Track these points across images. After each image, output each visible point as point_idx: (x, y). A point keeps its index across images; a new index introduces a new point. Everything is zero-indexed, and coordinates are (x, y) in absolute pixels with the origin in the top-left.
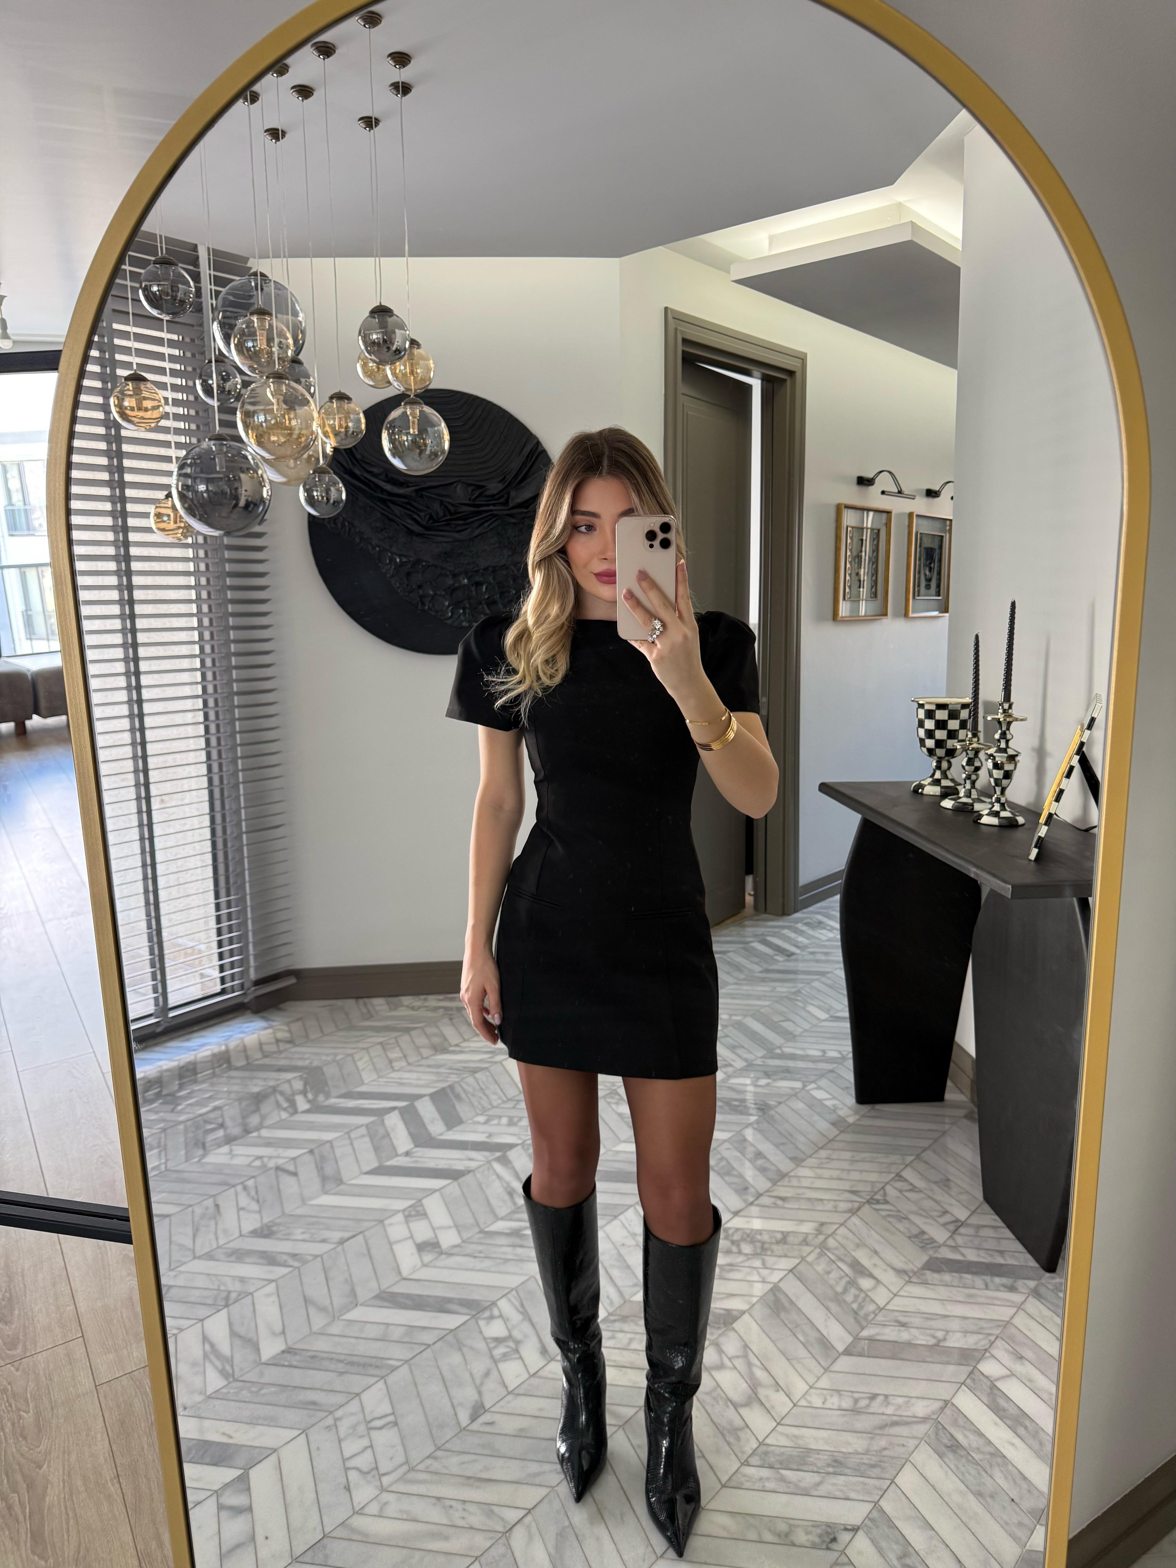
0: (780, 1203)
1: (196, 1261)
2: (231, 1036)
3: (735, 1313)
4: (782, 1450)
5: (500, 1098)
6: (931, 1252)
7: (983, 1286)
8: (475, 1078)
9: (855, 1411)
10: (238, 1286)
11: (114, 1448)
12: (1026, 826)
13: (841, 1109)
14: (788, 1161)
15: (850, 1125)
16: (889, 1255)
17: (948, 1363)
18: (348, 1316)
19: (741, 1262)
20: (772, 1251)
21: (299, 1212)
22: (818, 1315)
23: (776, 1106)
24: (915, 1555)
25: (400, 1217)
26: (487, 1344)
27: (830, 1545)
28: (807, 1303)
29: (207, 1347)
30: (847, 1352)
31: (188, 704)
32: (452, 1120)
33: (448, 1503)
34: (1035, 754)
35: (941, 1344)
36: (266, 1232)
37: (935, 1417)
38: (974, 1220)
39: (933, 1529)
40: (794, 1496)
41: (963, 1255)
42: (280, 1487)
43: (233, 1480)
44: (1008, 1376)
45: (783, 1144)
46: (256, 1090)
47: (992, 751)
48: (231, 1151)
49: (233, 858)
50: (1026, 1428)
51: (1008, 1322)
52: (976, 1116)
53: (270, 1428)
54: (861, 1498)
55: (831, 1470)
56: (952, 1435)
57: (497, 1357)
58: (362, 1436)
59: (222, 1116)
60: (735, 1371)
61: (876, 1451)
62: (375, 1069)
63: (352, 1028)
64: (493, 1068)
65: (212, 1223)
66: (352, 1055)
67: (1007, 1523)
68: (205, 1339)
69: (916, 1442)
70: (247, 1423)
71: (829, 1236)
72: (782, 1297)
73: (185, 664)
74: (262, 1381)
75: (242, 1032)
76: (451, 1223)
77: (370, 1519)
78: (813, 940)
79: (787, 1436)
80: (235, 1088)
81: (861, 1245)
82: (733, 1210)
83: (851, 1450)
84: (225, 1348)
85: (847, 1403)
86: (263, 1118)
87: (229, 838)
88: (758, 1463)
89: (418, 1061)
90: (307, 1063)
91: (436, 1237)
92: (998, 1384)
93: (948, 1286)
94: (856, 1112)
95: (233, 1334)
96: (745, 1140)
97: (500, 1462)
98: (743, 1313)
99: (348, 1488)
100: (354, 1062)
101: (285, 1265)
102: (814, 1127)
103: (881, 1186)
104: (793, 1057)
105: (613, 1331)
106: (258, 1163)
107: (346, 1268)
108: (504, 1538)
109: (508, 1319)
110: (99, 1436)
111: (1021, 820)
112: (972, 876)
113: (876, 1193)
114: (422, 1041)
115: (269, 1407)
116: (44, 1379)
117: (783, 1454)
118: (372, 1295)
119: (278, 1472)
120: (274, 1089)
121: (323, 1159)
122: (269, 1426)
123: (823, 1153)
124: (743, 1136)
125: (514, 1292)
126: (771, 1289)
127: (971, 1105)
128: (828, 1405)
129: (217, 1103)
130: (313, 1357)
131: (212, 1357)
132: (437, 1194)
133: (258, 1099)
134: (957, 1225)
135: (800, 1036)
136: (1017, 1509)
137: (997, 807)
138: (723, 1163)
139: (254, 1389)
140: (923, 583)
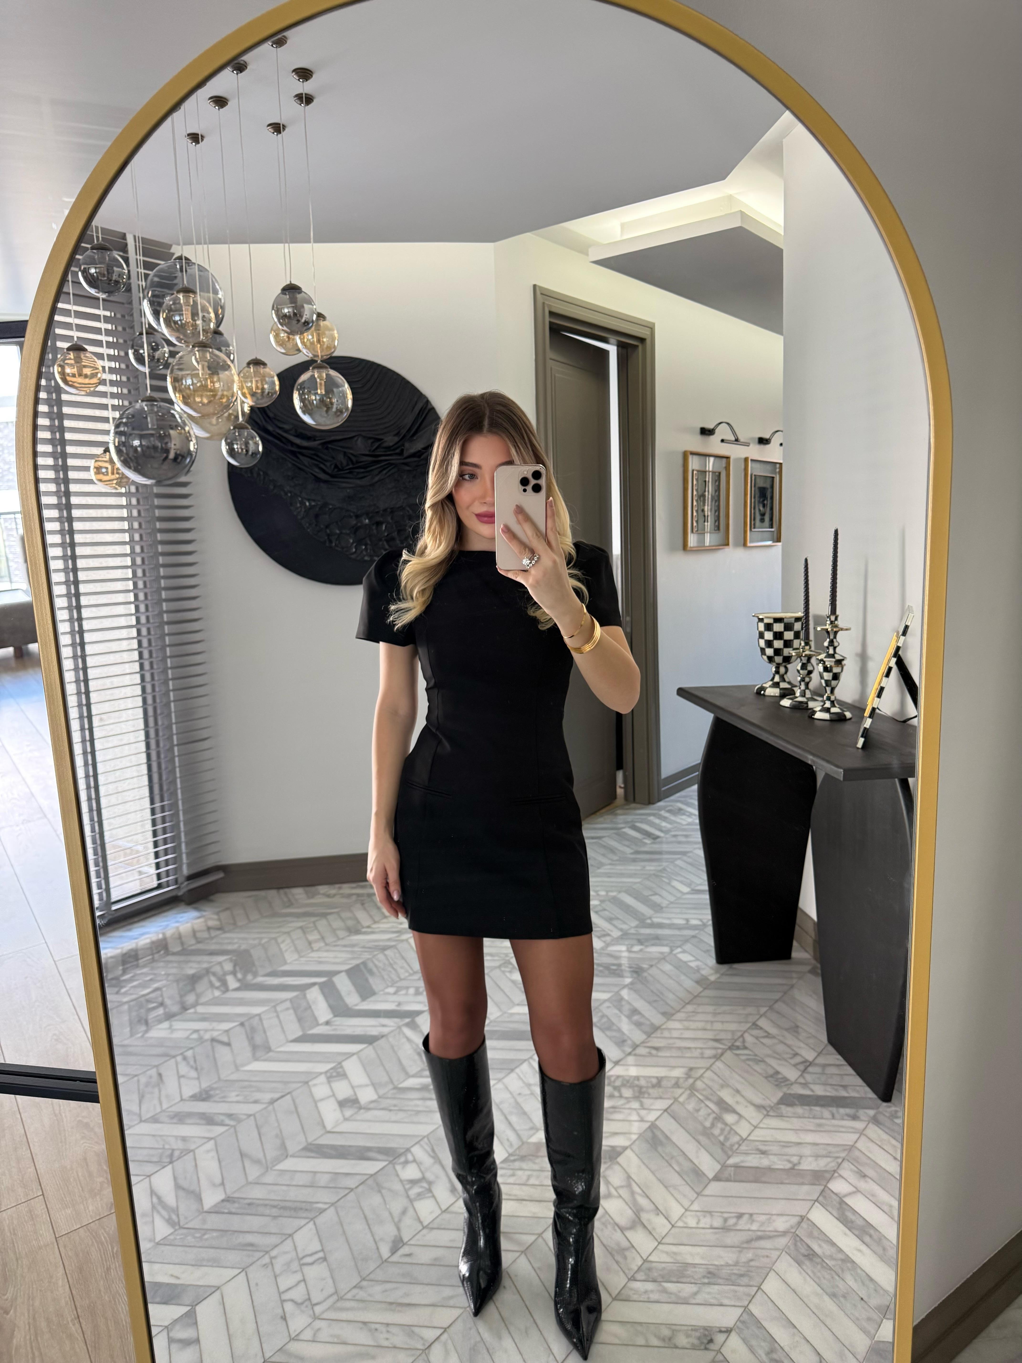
0: (654, 1052)
1: (142, 1124)
2: (167, 926)
3: (619, 1149)
4: (663, 1265)
5: (407, 971)
6: (785, 1089)
7: (830, 1116)
8: (385, 955)
9: (725, 1229)
10: (180, 1145)
11: (74, 1292)
12: (853, 720)
13: (704, 969)
14: (660, 1016)
15: (712, 982)
16: (750, 1093)
17: (803, 1184)
18: (280, 1167)
19: (622, 1105)
20: (649, 1094)
21: (234, 1077)
22: (690, 1148)
23: (648, 969)
24: (781, 1351)
25: (322, 1079)
26: (404, 1186)
27: (708, 1346)
28: (680, 1137)
29: (155, 1200)
30: (717, 1178)
31: (124, 633)
32: (366, 992)
33: (373, 1326)
34: (858, 659)
35: (796, 1168)
36: (204, 1096)
37: (793, 1230)
38: (821, 1060)
39: (796, 1327)
40: (676, 1305)
41: (812, 1091)
42: (224, 1320)
43: (182, 1316)
44: (854, 1193)
45: (655, 1001)
46: (191, 972)
47: (822, 656)
48: (171, 1026)
49: (166, 768)
50: (871, 1236)
51: (853, 1146)
52: (819, 971)
53: (215, 1269)
54: (733, 1303)
55: (706, 1281)
56: (809, 1246)
57: (412, 1197)
58: (296, 1272)
59: (162, 996)
60: (621, 1200)
61: (744, 1263)
62: (297, 950)
63: (275, 915)
64: (400, 946)
65: (156, 1090)
66: (275, 939)
67: (858, 1319)
68: (153, 1193)
69: (778, 1253)
70: (193, 1265)
71: (697, 1079)
72: (658, 1133)
73: (121, 598)
74: (206, 1227)
75: (177, 922)
76: (368, 1082)
77: (306, 1343)
78: (675, 825)
79: (667, 1253)
80: (174, 971)
81: (725, 1085)
82: (614, 1060)
83: (722, 1263)
84: (170, 1199)
85: (718, 1222)
86: (198, 996)
87: (162, 751)
88: (643, 1278)
89: (335, 942)
90: (235, 947)
91: (355, 1094)
92: (847, 1200)
93: (800, 1117)
94: (717, 972)
95: (178, 1187)
96: (622, 999)
97: (418, 1288)
98: (625, 1148)
99: (284, 1318)
100: (278, 945)
101: (222, 1124)
102: (681, 985)
103: (739, 1034)
104: (660, 926)
105: (512, 1169)
106: (195, 1036)
107: (276, 1125)
108: (424, 1355)
109: (421, 1163)
110: (60, 1283)
111: (848, 715)
112: (810, 762)
113: (736, 1041)
114: (337, 924)
115: (212, 1250)
116: (9, 1234)
117: (664, 1269)
118: (301, 1147)
119: (222, 1307)
120: (208, 971)
121: (253, 1030)
122: (212, 1266)
123: (690, 1008)
124: (620, 995)
125: (426, 1140)
126: (649, 1127)
127: (813, 962)
128: (701, 1225)
129: (156, 985)
130: (249, 1204)
131: (159, 1208)
132: (355, 1057)
133: (194, 980)
134: (806, 1065)
135: (666, 907)
136: (866, 1306)
137: (828, 704)
138: (605, 1020)
139: (198, 1235)
140: (758, 517)
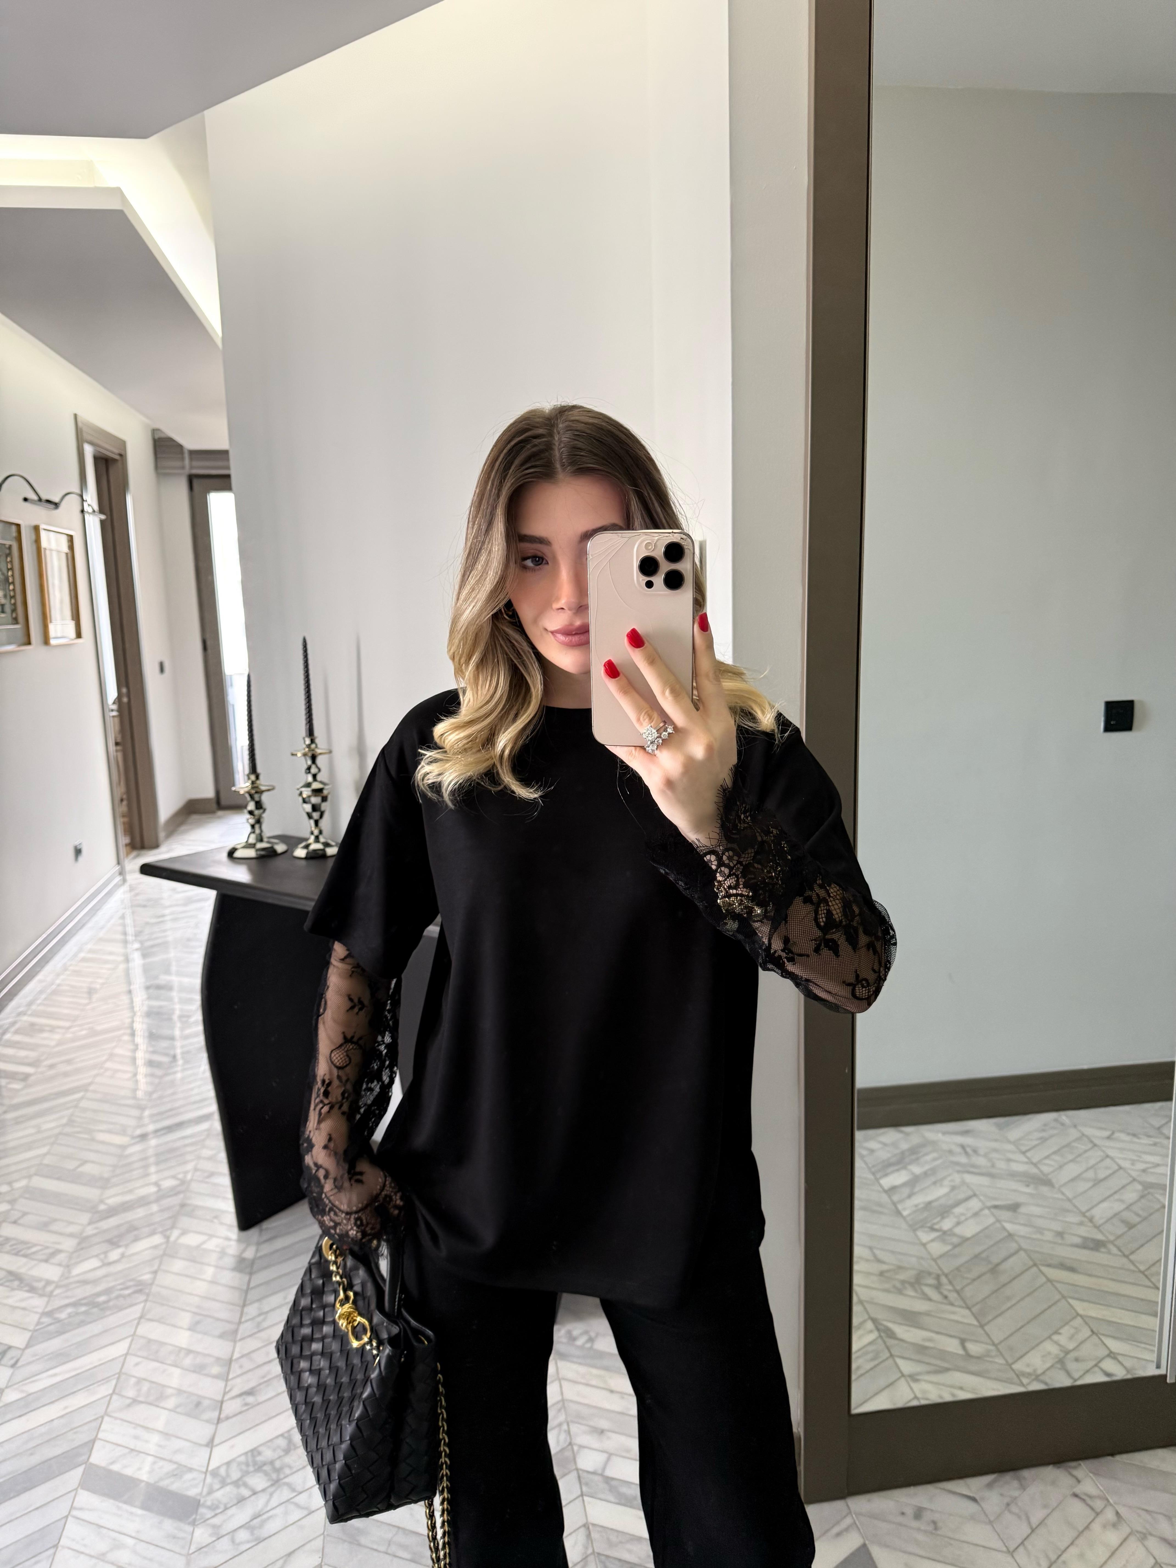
0: (250, 1399)
14: (220, 1342)
15: (254, 1261)
20: (290, 1467)
23: (154, 1278)
45: (198, 1323)
82: (204, 1442)
94: (241, 1244)
102: (216, 1283)
123: (252, 1310)
135: (113, 1177)
